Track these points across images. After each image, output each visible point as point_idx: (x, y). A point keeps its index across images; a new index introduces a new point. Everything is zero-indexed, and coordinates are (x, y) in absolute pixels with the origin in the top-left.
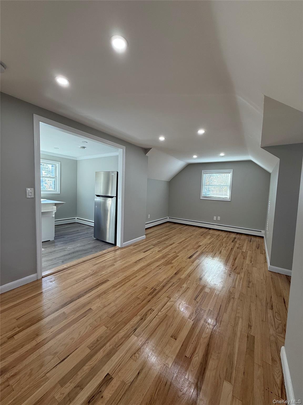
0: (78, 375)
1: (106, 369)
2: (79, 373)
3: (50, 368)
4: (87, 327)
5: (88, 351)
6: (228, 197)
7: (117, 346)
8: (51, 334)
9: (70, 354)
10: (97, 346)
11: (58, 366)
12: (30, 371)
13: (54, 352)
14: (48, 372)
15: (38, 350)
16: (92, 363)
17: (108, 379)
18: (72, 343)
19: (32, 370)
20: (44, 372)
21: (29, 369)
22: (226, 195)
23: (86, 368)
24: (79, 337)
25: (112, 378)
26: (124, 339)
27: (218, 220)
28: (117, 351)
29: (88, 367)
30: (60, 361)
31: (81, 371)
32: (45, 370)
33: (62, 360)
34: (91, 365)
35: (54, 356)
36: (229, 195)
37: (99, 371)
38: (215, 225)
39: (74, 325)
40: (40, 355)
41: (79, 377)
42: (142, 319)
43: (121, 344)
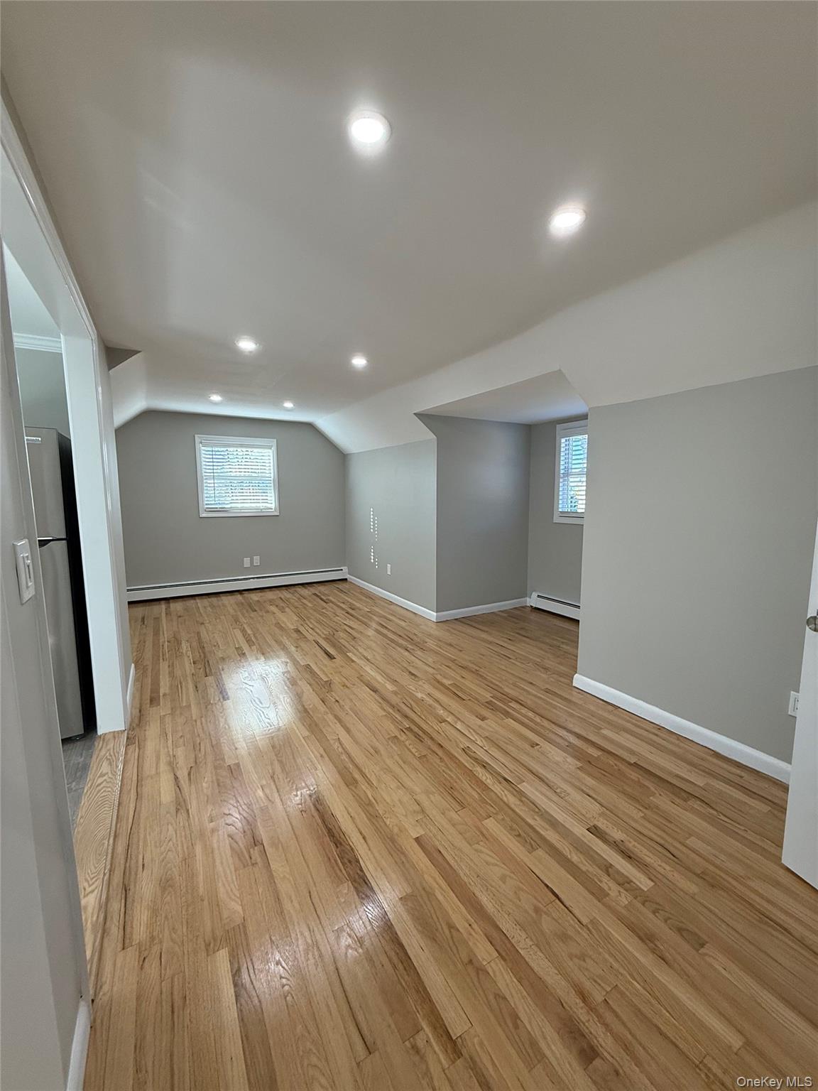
0: (587, 870)
1: (580, 831)
2: (584, 869)
3: (571, 918)
4: (476, 850)
5: (540, 852)
6: (273, 506)
7: (537, 810)
8: (475, 926)
9: (543, 882)
10: (531, 838)
11: (567, 904)
12: (576, 960)
13: (534, 915)
14: (579, 921)
15: (520, 951)
16: (567, 849)
17: (594, 830)
18: (515, 880)
19: (571, 956)
20: (579, 930)
21: (571, 964)
22: (268, 502)
23: (575, 858)
24: (503, 866)
25: (595, 827)
26: (524, 799)
27: (255, 564)
28: (547, 812)
29: (574, 855)
30: (557, 901)
31: (580, 866)
32: (574, 928)
33: (554, 898)
34: (570, 851)
35: (543, 914)
36: (273, 502)
37: (583, 841)
38: (252, 580)
39: (462, 875)
40: (537, 946)
41: (591, 869)
42: (484, 767)
43: (533, 804)
